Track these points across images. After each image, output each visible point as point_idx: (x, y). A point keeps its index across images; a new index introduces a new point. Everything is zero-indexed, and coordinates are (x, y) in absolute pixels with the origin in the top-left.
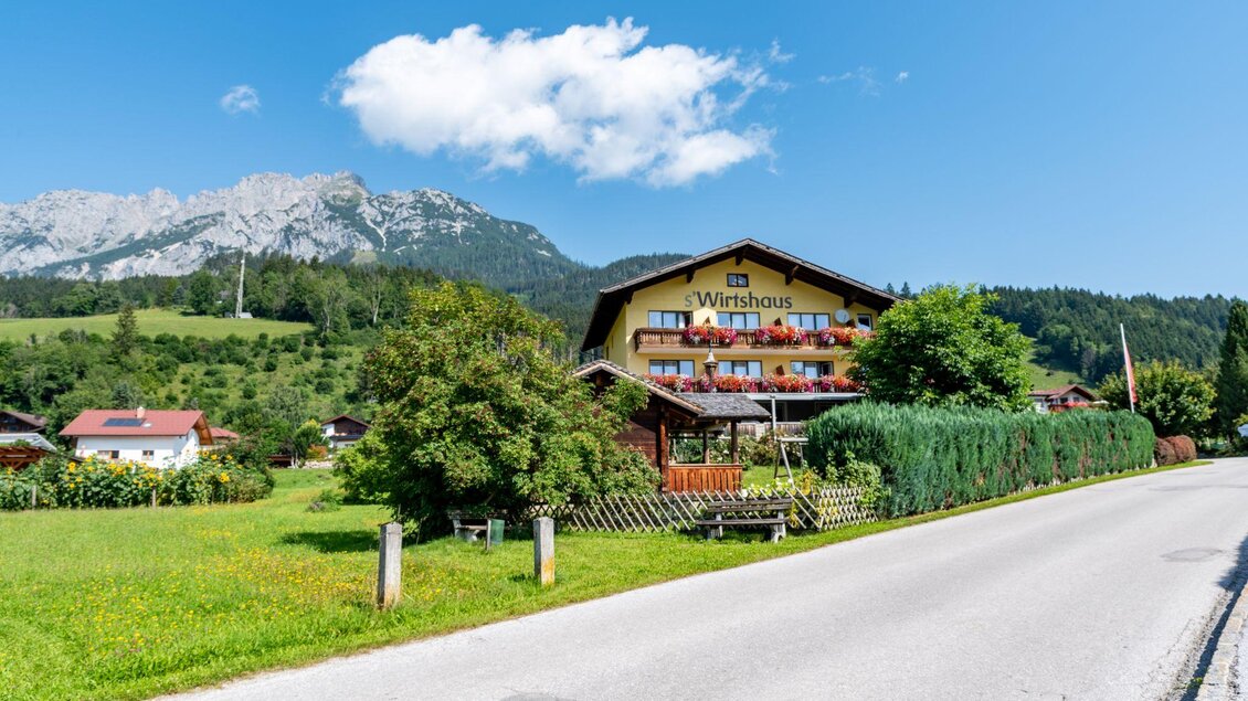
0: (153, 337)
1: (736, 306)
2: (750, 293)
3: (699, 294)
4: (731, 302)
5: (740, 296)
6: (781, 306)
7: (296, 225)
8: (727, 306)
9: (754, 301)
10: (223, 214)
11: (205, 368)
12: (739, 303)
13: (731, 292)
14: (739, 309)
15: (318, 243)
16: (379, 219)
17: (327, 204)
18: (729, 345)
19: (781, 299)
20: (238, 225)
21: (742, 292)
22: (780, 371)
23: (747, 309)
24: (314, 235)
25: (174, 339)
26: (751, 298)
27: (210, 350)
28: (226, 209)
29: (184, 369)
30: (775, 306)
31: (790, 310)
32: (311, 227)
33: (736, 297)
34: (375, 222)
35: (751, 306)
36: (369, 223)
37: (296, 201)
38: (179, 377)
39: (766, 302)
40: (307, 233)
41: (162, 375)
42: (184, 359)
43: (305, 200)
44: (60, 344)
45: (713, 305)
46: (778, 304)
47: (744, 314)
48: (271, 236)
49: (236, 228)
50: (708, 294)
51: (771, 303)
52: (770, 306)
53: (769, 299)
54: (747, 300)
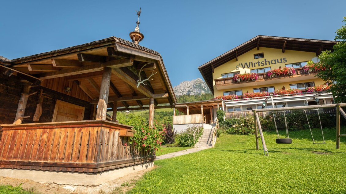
0: (160, 112)
1: (259, 66)
2: (265, 60)
3: (242, 64)
4: (257, 65)
5: (260, 61)
6: (282, 62)
7: (190, 90)
8: (255, 66)
9: (267, 63)
10: (178, 90)
11: (169, 117)
12: (260, 64)
13: (256, 61)
14: (261, 67)
15: (194, 93)
16: (205, 86)
17: (195, 85)
18: (254, 80)
19: (281, 59)
20: (180, 91)
21: (261, 60)
22: (284, 88)
23: (265, 66)
24: (193, 91)
25: (163, 112)
26: (266, 61)
27: (169, 114)
28: (178, 89)
29: (165, 118)
30: (278, 62)
31: (286, 63)
32: (193, 90)
33: (259, 63)
34: (204, 87)
35: (266, 65)
36: (203, 87)
37: (190, 85)
38: (164, 119)
39: (273, 62)
40: (192, 91)
41: (161, 119)
42: (165, 116)
43: (191, 85)
44: (145, 114)
45: (248, 67)
46: (280, 61)
47: (263, 68)
48: (186, 93)
49: (180, 92)
50: (246, 63)
51: (276, 62)
52: (275, 63)
53: (275, 60)
54: (264, 63)
